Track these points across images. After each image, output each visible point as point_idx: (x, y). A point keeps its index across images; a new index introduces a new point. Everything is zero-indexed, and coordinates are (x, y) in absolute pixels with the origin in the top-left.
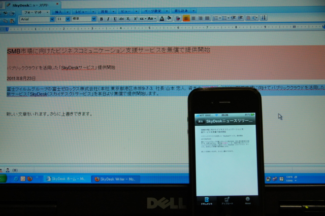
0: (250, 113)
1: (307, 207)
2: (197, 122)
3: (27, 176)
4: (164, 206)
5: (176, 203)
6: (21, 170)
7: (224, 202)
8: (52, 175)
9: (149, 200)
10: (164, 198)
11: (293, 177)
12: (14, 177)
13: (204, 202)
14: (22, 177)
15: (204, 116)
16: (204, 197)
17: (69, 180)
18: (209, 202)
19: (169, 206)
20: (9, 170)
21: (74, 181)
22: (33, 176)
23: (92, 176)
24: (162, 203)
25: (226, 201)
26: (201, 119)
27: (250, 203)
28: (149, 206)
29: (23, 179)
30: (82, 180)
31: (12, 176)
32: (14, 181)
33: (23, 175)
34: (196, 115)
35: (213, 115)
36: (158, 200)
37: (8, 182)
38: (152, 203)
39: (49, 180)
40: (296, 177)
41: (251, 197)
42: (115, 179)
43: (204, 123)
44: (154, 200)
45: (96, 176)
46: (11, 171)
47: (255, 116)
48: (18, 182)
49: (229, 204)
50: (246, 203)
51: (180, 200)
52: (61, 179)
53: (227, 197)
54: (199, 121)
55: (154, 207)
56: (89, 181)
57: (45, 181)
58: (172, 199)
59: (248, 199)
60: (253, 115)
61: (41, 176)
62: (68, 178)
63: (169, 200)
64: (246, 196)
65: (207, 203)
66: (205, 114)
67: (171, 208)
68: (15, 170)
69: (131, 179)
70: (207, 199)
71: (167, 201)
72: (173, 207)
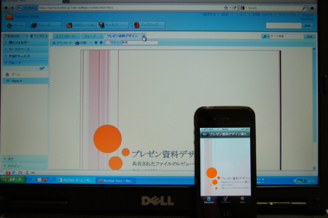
0: (246, 128)
1: (271, 204)
2: (202, 135)
3: (43, 177)
4: (155, 203)
5: (166, 201)
6: (38, 173)
7: (223, 201)
8: (63, 177)
9: (144, 198)
10: (155, 197)
11: (261, 179)
12: (32, 178)
13: (207, 201)
14: (39, 179)
15: (208, 130)
16: (206, 197)
17: (77, 181)
18: (211, 201)
19: (160, 203)
20: (28, 173)
21: (82, 182)
22: (48, 177)
23: (96, 178)
24: (154, 201)
25: (224, 200)
26: (205, 133)
27: (244, 202)
28: (143, 203)
29: (39, 180)
30: (88, 181)
31: (31, 177)
32: (32, 181)
33: (40, 176)
34: (201, 129)
35: (215, 129)
36: (151, 198)
37: (28, 182)
38: (146, 201)
39: (61, 181)
40: (263, 179)
41: (245, 197)
42: (115, 181)
43: (208, 136)
44: (147, 198)
45: (100, 178)
46: (30, 173)
47: (249, 130)
48: (36, 182)
49: (227, 202)
50: (241, 202)
51: (169, 198)
52: (71, 180)
53: (225, 197)
54: (204, 134)
55: (147, 203)
56: (94, 182)
57: (57, 182)
58: (162, 198)
59: (242, 198)
60: (248, 129)
61: (54, 178)
62: (77, 180)
63: (160, 198)
64: (241, 196)
65: (209, 201)
66: (208, 128)
67: (161, 204)
68: (33, 173)
69: (127, 181)
70: (209, 199)
71: (158, 199)
72: (163, 204)
